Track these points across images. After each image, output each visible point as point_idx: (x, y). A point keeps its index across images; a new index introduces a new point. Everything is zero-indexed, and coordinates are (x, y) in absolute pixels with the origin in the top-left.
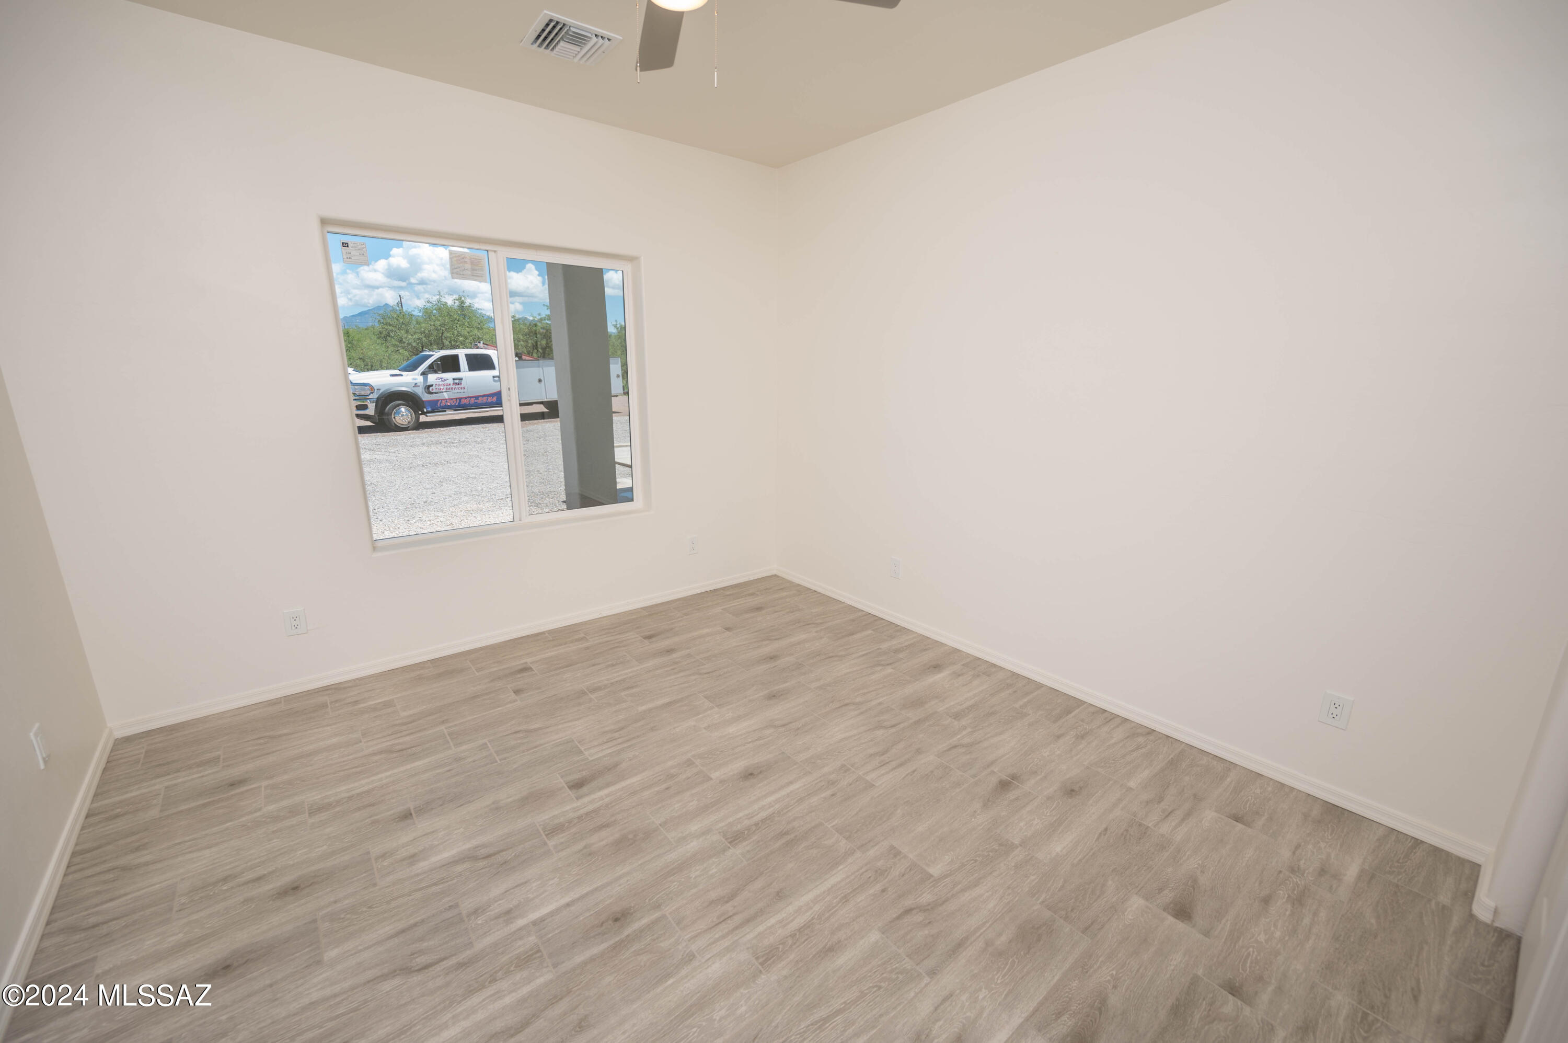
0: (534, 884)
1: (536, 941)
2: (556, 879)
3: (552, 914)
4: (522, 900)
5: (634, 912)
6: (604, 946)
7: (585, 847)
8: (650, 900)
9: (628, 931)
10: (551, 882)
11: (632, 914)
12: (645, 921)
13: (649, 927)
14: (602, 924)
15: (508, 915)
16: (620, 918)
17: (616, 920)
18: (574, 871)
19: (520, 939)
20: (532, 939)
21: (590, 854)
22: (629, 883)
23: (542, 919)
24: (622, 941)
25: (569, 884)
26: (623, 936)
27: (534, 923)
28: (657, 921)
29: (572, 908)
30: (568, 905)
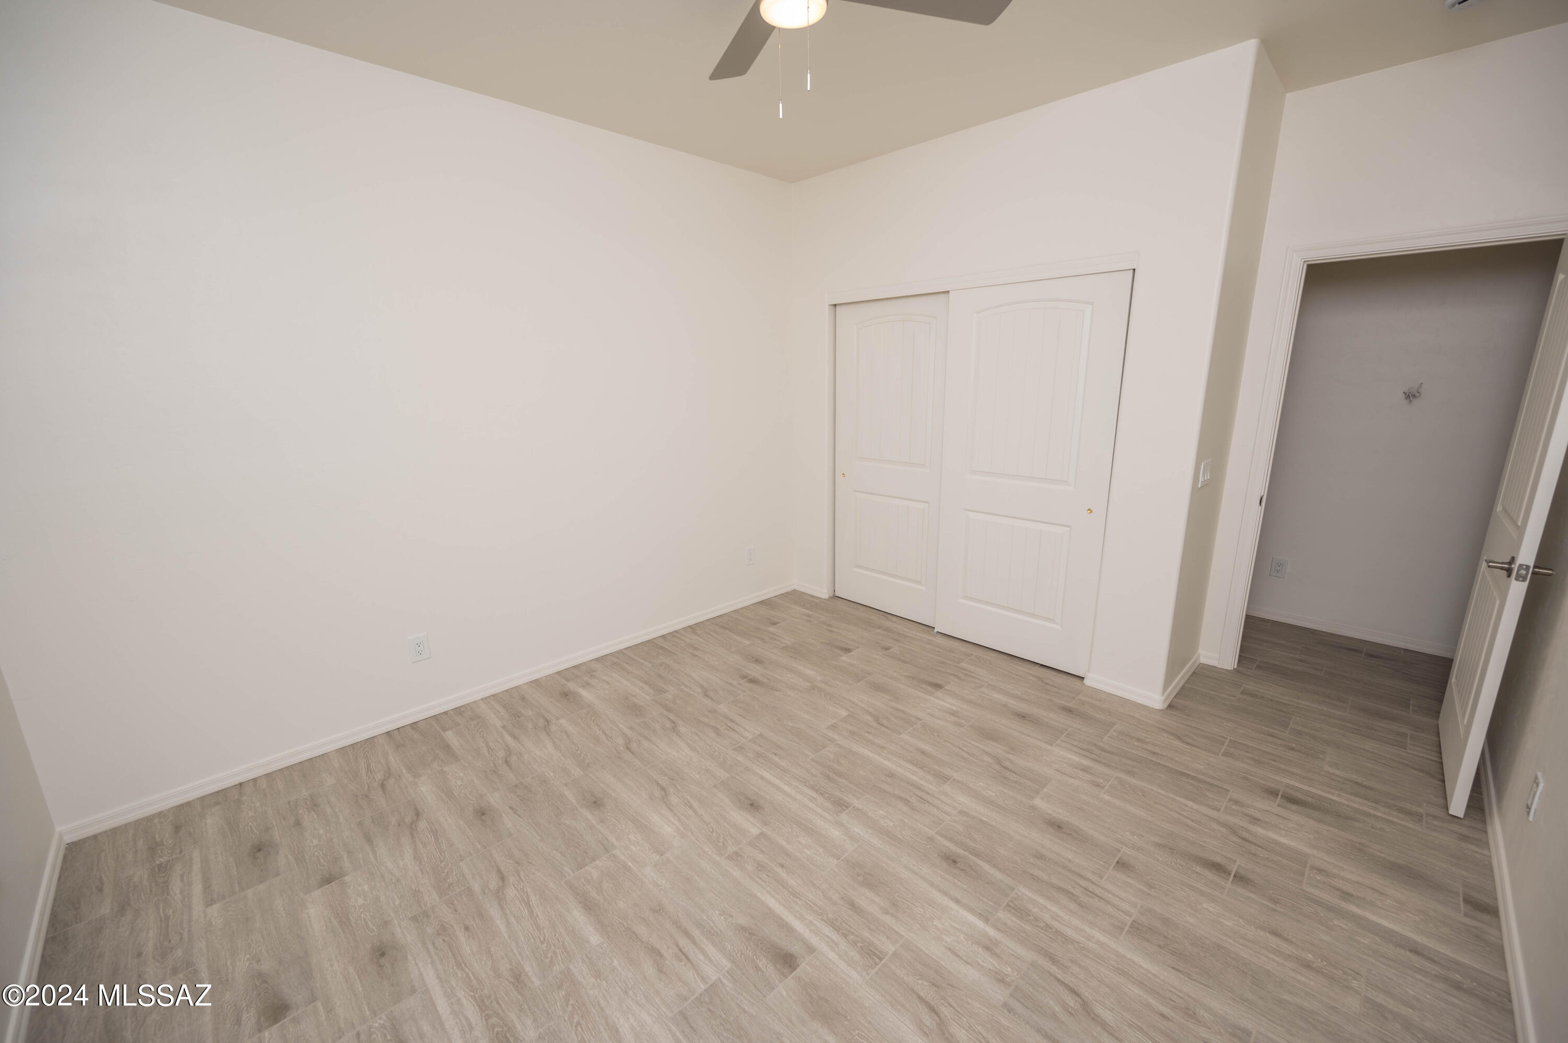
0: (948, 940)
1: (1001, 911)
2: (935, 923)
3: (971, 910)
4: (969, 942)
5: (942, 852)
6: (979, 862)
7: (887, 913)
8: (927, 845)
9: (960, 851)
10: (940, 926)
11: (945, 853)
12: (947, 843)
13: (951, 840)
14: (962, 870)
15: (989, 947)
16: (952, 860)
17: (955, 862)
18: (920, 911)
19: (1005, 924)
20: (1001, 914)
21: (894, 905)
22: (916, 864)
23: (980, 916)
24: (970, 853)
25: (935, 908)
26: (967, 853)
27: (987, 921)
28: (942, 836)
29: (959, 897)
30: (957, 901)
